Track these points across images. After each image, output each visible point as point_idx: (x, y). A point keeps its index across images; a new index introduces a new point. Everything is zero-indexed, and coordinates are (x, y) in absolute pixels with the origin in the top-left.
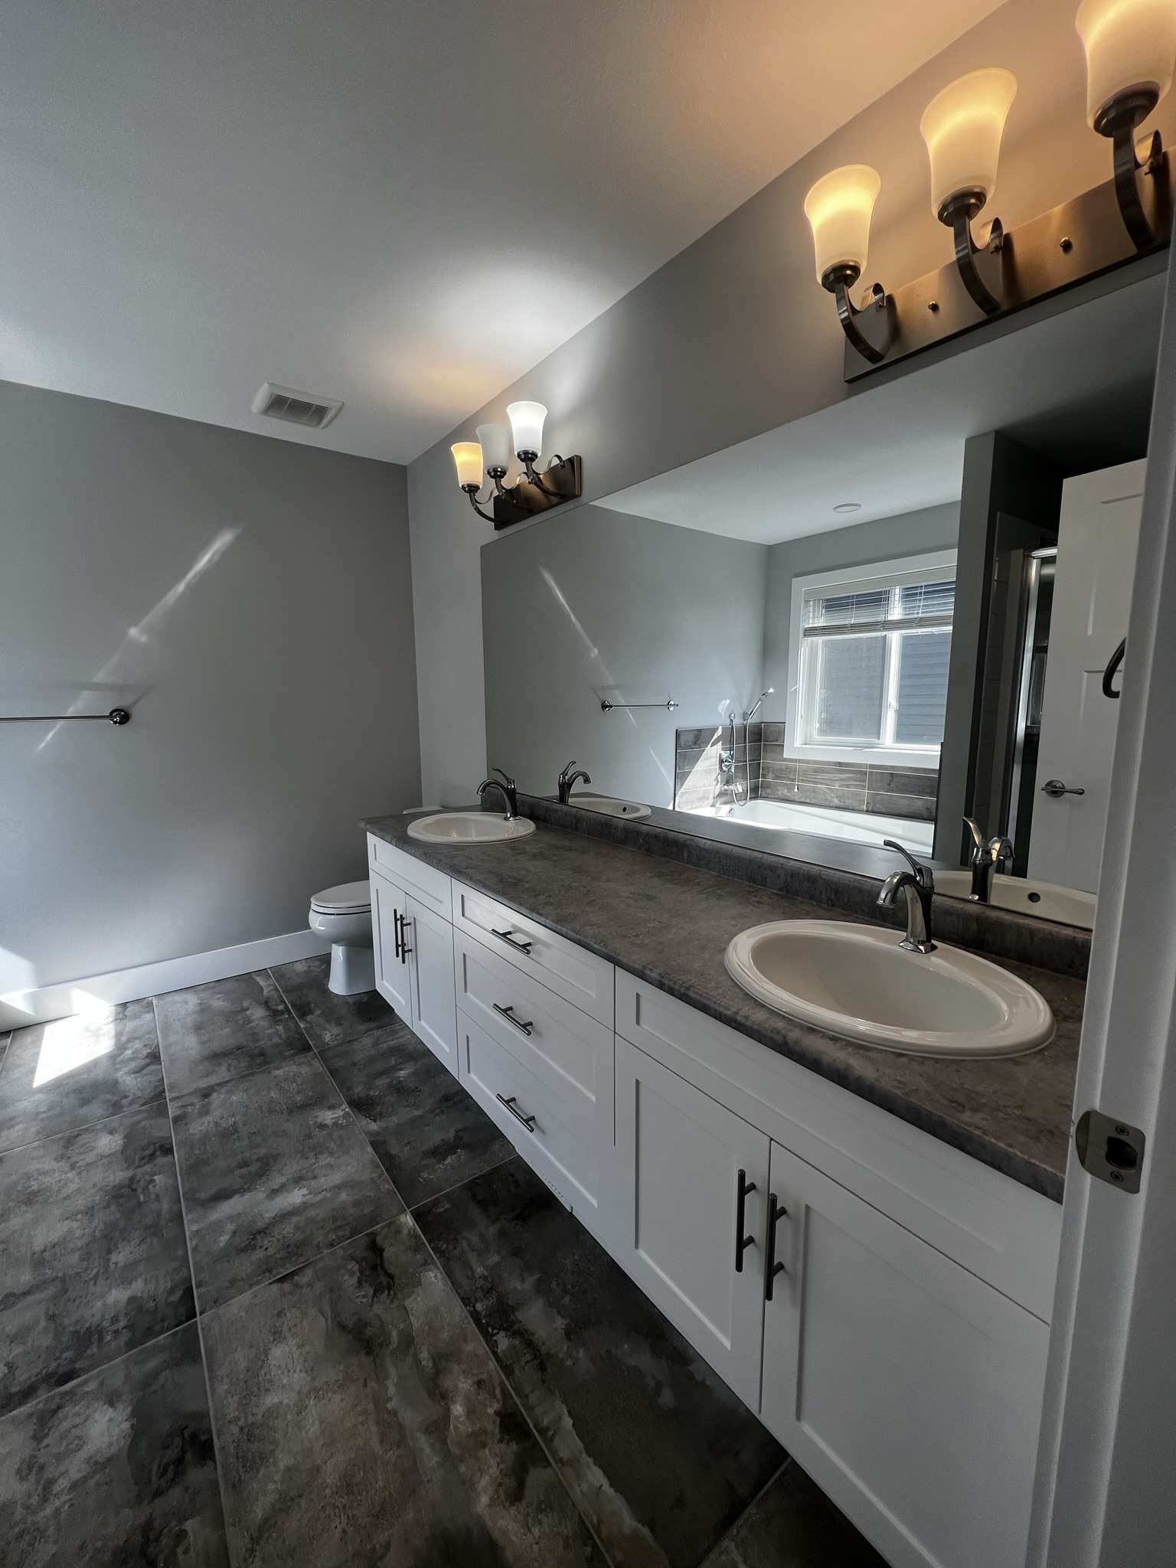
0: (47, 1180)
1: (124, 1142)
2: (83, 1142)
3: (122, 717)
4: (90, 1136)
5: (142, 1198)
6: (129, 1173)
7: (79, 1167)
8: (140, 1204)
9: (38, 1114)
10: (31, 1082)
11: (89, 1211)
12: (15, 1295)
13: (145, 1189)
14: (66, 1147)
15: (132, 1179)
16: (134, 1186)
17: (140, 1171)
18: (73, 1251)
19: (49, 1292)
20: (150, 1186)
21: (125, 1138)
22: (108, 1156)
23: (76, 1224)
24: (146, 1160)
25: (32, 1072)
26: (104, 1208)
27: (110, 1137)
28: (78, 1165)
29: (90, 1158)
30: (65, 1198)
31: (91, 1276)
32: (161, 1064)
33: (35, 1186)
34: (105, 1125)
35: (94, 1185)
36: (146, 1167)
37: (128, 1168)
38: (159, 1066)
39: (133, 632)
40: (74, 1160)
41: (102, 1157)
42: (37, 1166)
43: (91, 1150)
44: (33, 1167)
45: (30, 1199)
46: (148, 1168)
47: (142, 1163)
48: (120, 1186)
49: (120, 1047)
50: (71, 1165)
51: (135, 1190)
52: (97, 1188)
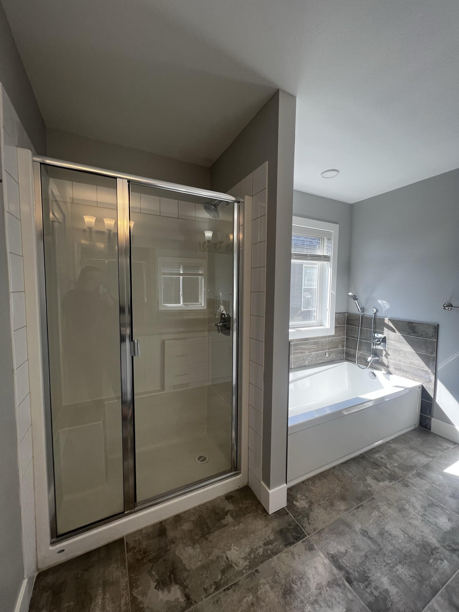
0: (411, 510)
1: (450, 530)
2: (436, 511)
4: (441, 511)
5: (431, 561)
6: (437, 545)
7: (425, 518)
8: (428, 562)
9: (434, 483)
10: (444, 469)
11: (411, 539)
12: (368, 533)
13: (436, 559)
14: (429, 505)
15: (436, 548)
16: (434, 552)
17: (442, 549)
18: (392, 544)
19: (374, 547)
20: (439, 561)
21: (452, 528)
22: (438, 527)
23: (402, 537)
24: (450, 548)
25: (447, 465)
26: (416, 544)
27: (447, 521)
28: (426, 517)
29: (432, 519)
30: (410, 523)
31: (387, 561)
33: (407, 507)
34: (450, 514)
35: (422, 532)
36: (447, 551)
37: (439, 542)
40: (426, 513)
41: (436, 525)
42: (414, 501)
43: (435, 517)
44: (413, 500)
45: (401, 510)
46: (447, 553)
47: (447, 547)
48: (429, 545)
50: (424, 514)
51: (432, 554)
52: (422, 534)
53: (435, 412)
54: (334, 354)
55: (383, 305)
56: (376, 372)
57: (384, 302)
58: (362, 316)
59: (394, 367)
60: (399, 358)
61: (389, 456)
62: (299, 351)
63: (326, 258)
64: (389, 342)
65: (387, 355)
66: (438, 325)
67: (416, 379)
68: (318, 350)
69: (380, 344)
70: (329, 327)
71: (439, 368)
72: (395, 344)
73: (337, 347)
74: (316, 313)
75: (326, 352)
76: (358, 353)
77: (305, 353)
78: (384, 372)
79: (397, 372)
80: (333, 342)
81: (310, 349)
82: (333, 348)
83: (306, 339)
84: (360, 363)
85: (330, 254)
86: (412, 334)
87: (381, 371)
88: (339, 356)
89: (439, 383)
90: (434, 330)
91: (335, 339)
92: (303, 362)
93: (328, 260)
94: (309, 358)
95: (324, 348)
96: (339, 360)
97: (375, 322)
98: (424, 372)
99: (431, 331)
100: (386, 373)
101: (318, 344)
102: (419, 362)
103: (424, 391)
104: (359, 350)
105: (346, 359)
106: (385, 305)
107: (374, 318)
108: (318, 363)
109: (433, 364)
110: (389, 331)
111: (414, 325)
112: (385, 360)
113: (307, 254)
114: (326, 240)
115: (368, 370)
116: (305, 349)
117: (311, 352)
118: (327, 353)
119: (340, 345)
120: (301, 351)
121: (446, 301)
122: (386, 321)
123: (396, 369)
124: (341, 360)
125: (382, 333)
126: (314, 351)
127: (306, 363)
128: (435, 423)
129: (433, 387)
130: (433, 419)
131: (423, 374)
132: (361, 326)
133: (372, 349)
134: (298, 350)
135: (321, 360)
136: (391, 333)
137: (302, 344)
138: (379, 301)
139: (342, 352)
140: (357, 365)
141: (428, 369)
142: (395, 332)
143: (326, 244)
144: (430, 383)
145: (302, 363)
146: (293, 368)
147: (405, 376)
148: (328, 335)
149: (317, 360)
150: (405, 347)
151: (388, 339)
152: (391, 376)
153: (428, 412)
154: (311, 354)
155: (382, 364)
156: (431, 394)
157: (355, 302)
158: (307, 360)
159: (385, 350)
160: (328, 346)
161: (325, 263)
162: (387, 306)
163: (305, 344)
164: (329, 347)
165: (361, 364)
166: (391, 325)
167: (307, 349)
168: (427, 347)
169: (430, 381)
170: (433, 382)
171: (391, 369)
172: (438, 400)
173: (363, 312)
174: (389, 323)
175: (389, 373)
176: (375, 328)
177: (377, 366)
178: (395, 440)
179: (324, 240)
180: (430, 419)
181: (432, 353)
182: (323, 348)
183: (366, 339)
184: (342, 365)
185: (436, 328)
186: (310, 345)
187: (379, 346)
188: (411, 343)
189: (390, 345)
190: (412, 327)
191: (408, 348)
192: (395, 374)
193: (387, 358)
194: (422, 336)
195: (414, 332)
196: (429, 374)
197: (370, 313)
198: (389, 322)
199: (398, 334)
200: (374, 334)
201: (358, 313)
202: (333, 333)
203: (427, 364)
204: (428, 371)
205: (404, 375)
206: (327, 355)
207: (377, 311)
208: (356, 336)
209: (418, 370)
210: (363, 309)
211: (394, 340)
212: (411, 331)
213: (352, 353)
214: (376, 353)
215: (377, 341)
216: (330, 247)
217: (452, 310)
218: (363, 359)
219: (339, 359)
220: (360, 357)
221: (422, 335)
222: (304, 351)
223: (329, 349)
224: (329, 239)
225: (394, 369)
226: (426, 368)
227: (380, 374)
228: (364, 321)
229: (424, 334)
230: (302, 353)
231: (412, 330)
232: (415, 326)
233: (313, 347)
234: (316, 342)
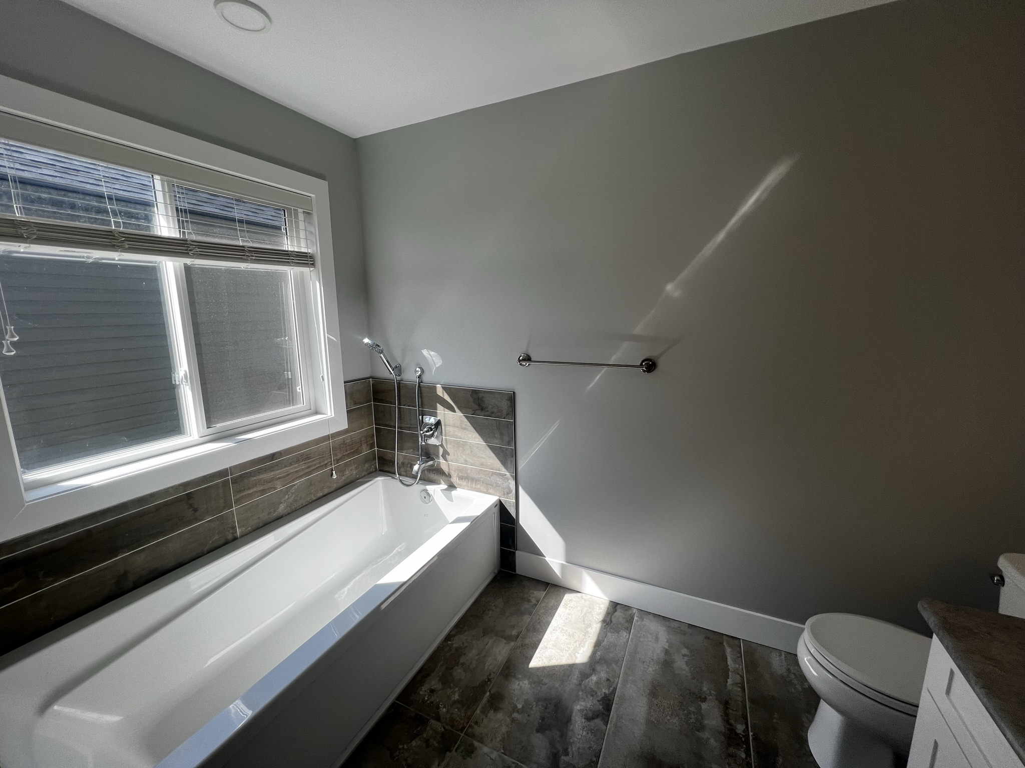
3: (650, 365)
9: (514, 709)
38: (604, 727)
39: (669, 287)
49: (595, 662)
53: (520, 542)
54: (353, 467)
55: (431, 359)
56: (431, 488)
57: (432, 353)
58: (399, 384)
59: (458, 474)
60: (464, 457)
62: (255, 489)
63: (303, 259)
64: (447, 429)
65: (446, 454)
66: (514, 392)
67: (491, 491)
68: (311, 471)
69: (432, 435)
70: (333, 416)
71: (522, 464)
72: (456, 433)
73: (357, 452)
74: (300, 387)
75: (332, 470)
76: (398, 456)
77: (275, 489)
78: (444, 486)
79: (464, 483)
80: (346, 444)
81: (289, 475)
82: (349, 456)
83: (273, 456)
84: (404, 473)
85: (313, 251)
86: (478, 412)
87: (440, 484)
88: (365, 468)
89: (521, 491)
90: (509, 403)
91: (351, 436)
92: (272, 510)
93: (312, 264)
94: (287, 497)
95: (326, 462)
96: (364, 476)
97: (421, 393)
98: (500, 477)
99: (504, 405)
100: (446, 487)
101: (309, 458)
102: (492, 461)
103: (502, 508)
104: (400, 449)
105: (380, 470)
106: (434, 359)
107: (419, 386)
108: (314, 498)
109: (511, 461)
110: (446, 409)
111: (481, 395)
112: (443, 464)
114: (301, 217)
115: (417, 488)
116: (272, 480)
117: (293, 481)
118: (334, 472)
119: (364, 446)
120: (262, 488)
121: (519, 353)
122: (440, 391)
123: (461, 478)
124: (370, 475)
125: (434, 414)
126: (301, 477)
127: (282, 509)
128: (521, 557)
129: (515, 501)
130: (517, 552)
131: (500, 481)
132: (399, 404)
133: (420, 447)
134: (249, 489)
135: (322, 489)
136: (448, 412)
137: (260, 471)
138: (425, 352)
139: (369, 459)
140: (398, 481)
141: (506, 471)
142: (454, 411)
143: (302, 225)
144: (510, 495)
145: (269, 513)
146: (242, 536)
147: (475, 488)
148: (331, 433)
149: (311, 494)
150: (470, 436)
151: (445, 425)
152: (454, 492)
153: (510, 542)
154: (294, 485)
155: (439, 471)
156: (513, 512)
157: (381, 357)
158: (281, 503)
159: (442, 445)
160: (335, 455)
161: (306, 270)
162: (438, 362)
163: (271, 468)
164: (338, 457)
165: (407, 476)
166: (447, 397)
167: (279, 478)
168: (501, 434)
169: (509, 492)
170: (514, 492)
171: (455, 479)
172: (522, 522)
173: (399, 376)
174: (443, 395)
175: (452, 486)
176: (422, 405)
177: (432, 476)
179: (296, 217)
180: (514, 553)
181: (509, 444)
182: (322, 464)
183: (409, 428)
184: (374, 483)
185: (512, 398)
186: (286, 466)
187: (433, 439)
188: (479, 428)
189: (449, 436)
190: (478, 398)
191: (474, 439)
192: (461, 486)
193: (446, 460)
194: (493, 415)
195: (482, 409)
196: (508, 480)
197: (411, 376)
198: (443, 393)
199: (459, 414)
200: (422, 418)
201: (391, 376)
202: (344, 425)
203: (504, 463)
204: (505, 475)
205: (474, 486)
206: (335, 477)
207: (423, 371)
208: (392, 424)
209: (492, 475)
210: (398, 369)
211: (454, 426)
212: (477, 407)
213: (388, 457)
214: (428, 454)
215: (427, 431)
216: (311, 232)
217: (530, 366)
218: (409, 465)
219: (366, 473)
220: (403, 463)
221: (493, 413)
222: (269, 485)
223: (338, 461)
224: (308, 214)
225: (458, 479)
226: (504, 471)
227: (436, 490)
228: (402, 392)
229: (495, 411)
230: (263, 492)
231: (479, 405)
232: (483, 397)
233: (296, 468)
234: (302, 455)
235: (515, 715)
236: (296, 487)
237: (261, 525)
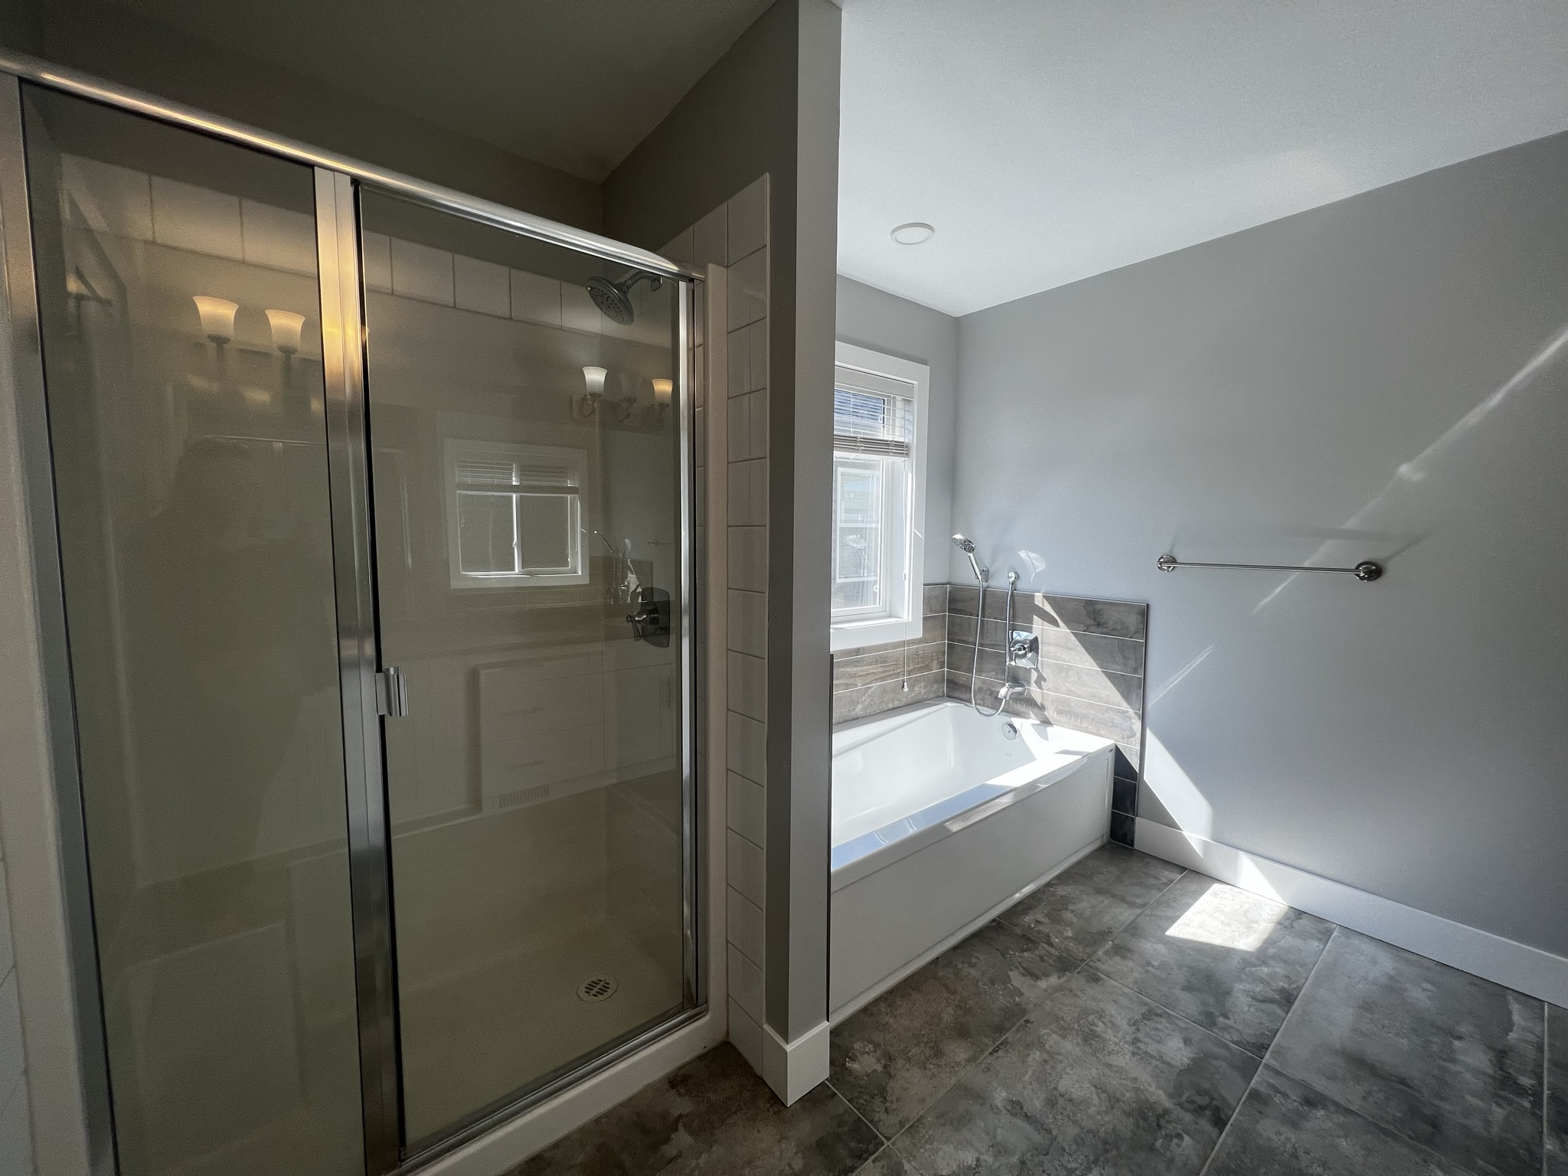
0: (1109, 1035)
1: (1189, 1065)
2: (1159, 1026)
3: (1373, 572)
4: (1167, 1025)
5: (1158, 1144)
6: (1168, 1104)
7: (1138, 1048)
8: (1152, 1149)
9: (1149, 964)
10: (1166, 929)
11: (1114, 1100)
12: (1022, 1108)
13: (1169, 1137)
14: (1145, 1017)
15: (1166, 1112)
16: (1162, 1122)
17: (1178, 1112)
18: (1075, 1122)
19: (1037, 1138)
20: (1175, 1141)
21: (1193, 1060)
22: (1164, 1062)
23: (1096, 1101)
24: (1192, 1107)
25: (1173, 920)
26: (1124, 1111)
27: (1181, 1045)
28: (1139, 1045)
29: (1153, 1048)
30: (1109, 1066)
31: (1069, 1166)
32: (1287, 1013)
33: (1100, 1028)
34: (1186, 1029)
35: (1135, 1079)
36: (1187, 1114)
37: (1171, 1096)
38: (1283, 1014)
40: (1140, 1036)
41: (1161, 1059)
42: (1113, 1012)
43: (1158, 1042)
44: (1111, 1009)
45: (1089, 1037)
46: (1188, 1117)
47: (1187, 1105)
48: (1151, 1107)
49: (1262, 956)
50: (1135, 1039)
51: (1159, 1126)
52: (1135, 1086)
53: (1142, 802)
54: (923, 685)
55: (1031, 564)
56: (1017, 722)
57: (1033, 555)
58: (984, 592)
59: (1057, 707)
60: (1068, 685)
61: (1055, 918)
63: (901, 448)
64: (1044, 648)
65: (1041, 679)
66: (1148, 605)
67: (1103, 732)
68: (885, 677)
69: (1024, 655)
70: (910, 620)
71: (1151, 704)
72: (1059, 654)
73: (928, 668)
74: (878, 586)
75: (904, 682)
76: (976, 680)
77: (856, 686)
78: (1034, 720)
79: (1063, 719)
80: (918, 655)
81: (867, 674)
82: (920, 670)
83: (857, 651)
84: (981, 702)
85: (909, 440)
86: (1093, 628)
87: (1028, 718)
88: (933, 689)
89: (1148, 733)
90: (1140, 618)
91: (924, 647)
92: (851, 708)
93: (906, 454)
94: (864, 698)
95: (899, 671)
96: (932, 699)
97: (1013, 604)
98: (1120, 714)
99: (1133, 620)
100: (1038, 722)
101: (885, 662)
102: (1109, 692)
103: (1119, 757)
104: (980, 671)
105: (948, 696)
106: (1034, 562)
107: (1012, 595)
108: (886, 709)
109: (1137, 694)
110: (1045, 623)
111: (1098, 607)
112: (1034, 691)
113: (855, 437)
114: (899, 404)
115: (999, 719)
116: (854, 676)
117: (870, 683)
118: (905, 684)
119: (935, 663)
120: (847, 682)
121: (1164, 551)
122: (1039, 600)
123: (1060, 712)
124: (939, 698)
125: (1029, 630)
126: (876, 681)
127: (859, 710)
128: (1143, 828)
129: (1139, 748)
130: (1138, 819)
131: (1117, 719)
132: (983, 615)
133: (1007, 668)
134: (838, 679)
135: (893, 701)
136: (1048, 627)
137: (847, 663)
138: (1023, 554)
139: (938, 680)
140: (975, 709)
141: (1128, 707)
142: (1057, 625)
143: (899, 413)
144: (1132, 739)
145: (849, 711)
147: (1080, 727)
148: (908, 639)
149: (883, 702)
150: (1078, 658)
151: (1042, 644)
152: (1049, 729)
153: (1128, 803)
154: (870, 688)
155: (1031, 702)
156: (1135, 763)
157: (969, 557)
158: (859, 703)
159: (1037, 670)
160: (908, 666)
161: (899, 460)
162: (1041, 566)
163: (855, 663)
164: (912, 668)
165: (983, 706)
166: (1048, 608)
167: (861, 676)
168: (1125, 658)
169: (1133, 735)
170: (1139, 735)
171: (1050, 713)
172: (1147, 777)
173: (986, 581)
174: (1043, 606)
175: (1046, 722)
176: (1014, 618)
177: (1019, 707)
178: (1064, 878)
179: (894, 402)
180: (1133, 820)
181: (1135, 671)
182: (895, 672)
183: (993, 646)
184: (939, 709)
185: (1144, 612)
186: (866, 665)
187: (1024, 660)
188: (1093, 650)
189: (1048, 657)
190: (1095, 611)
191: (1085, 662)
192: (1059, 724)
193: (1041, 688)
194: (1115, 633)
195: (1099, 625)
196: (1131, 718)
197: (1001, 582)
198: (1043, 603)
199: (1063, 629)
200: (1012, 633)
201: (975, 582)
202: (919, 634)
203: (1126, 697)
204: (1127, 712)
205: (1078, 724)
206: (906, 689)
207: (1017, 577)
208: (971, 639)
209: (1106, 711)
210: (986, 574)
211: (1056, 645)
212: (1091, 622)
213: (962, 680)
214: (1016, 678)
215: (1020, 650)
216: (909, 420)
217: (1174, 571)
218: (988, 692)
219: (934, 696)
220: (980, 690)
221: (1114, 630)
222: (851, 681)
223: (910, 673)
224: (907, 402)
225: (1055, 714)
226: (1124, 706)
227: (1026, 725)
228: (988, 601)
229: (1118, 627)
230: (851, 685)
231: (1095, 619)
232: (1100, 610)
233: (873, 669)
234: (880, 656)
235: (1150, 969)
236: (872, 689)
237: (841, 720)
